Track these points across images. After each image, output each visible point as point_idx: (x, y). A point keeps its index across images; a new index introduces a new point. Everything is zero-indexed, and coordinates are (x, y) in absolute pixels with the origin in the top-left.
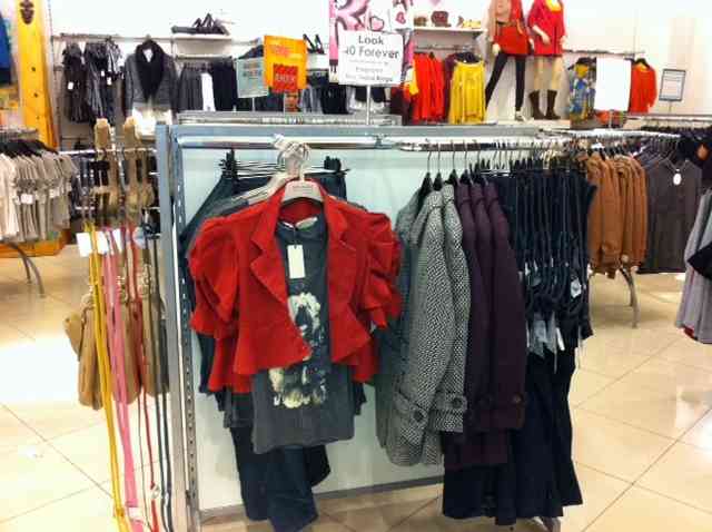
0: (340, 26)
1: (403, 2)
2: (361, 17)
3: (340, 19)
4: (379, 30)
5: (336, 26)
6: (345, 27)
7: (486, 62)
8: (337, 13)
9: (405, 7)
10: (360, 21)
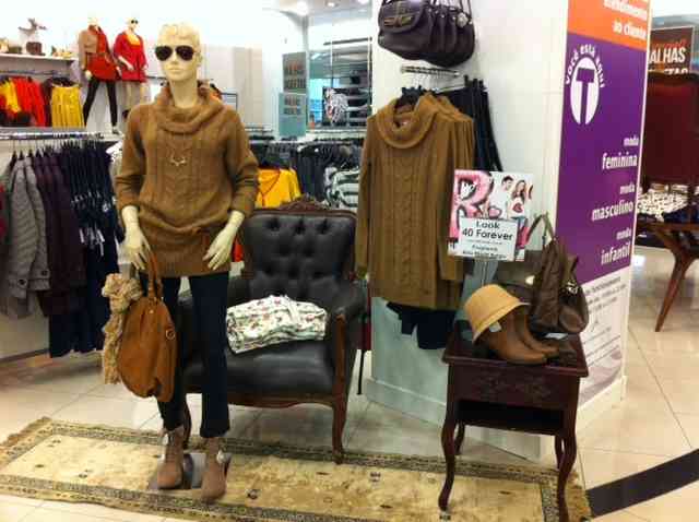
7: (81, 86)
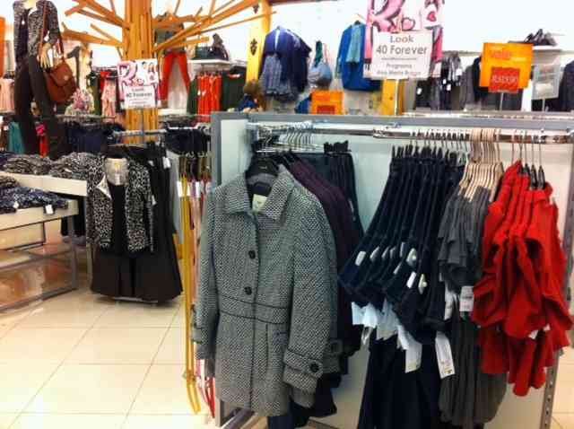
0: (375, 29)
1: (435, 2)
2: (394, 20)
3: (376, 24)
4: (410, 30)
5: (372, 29)
6: (379, 30)
8: (374, 18)
9: (437, 6)
10: (393, 24)
